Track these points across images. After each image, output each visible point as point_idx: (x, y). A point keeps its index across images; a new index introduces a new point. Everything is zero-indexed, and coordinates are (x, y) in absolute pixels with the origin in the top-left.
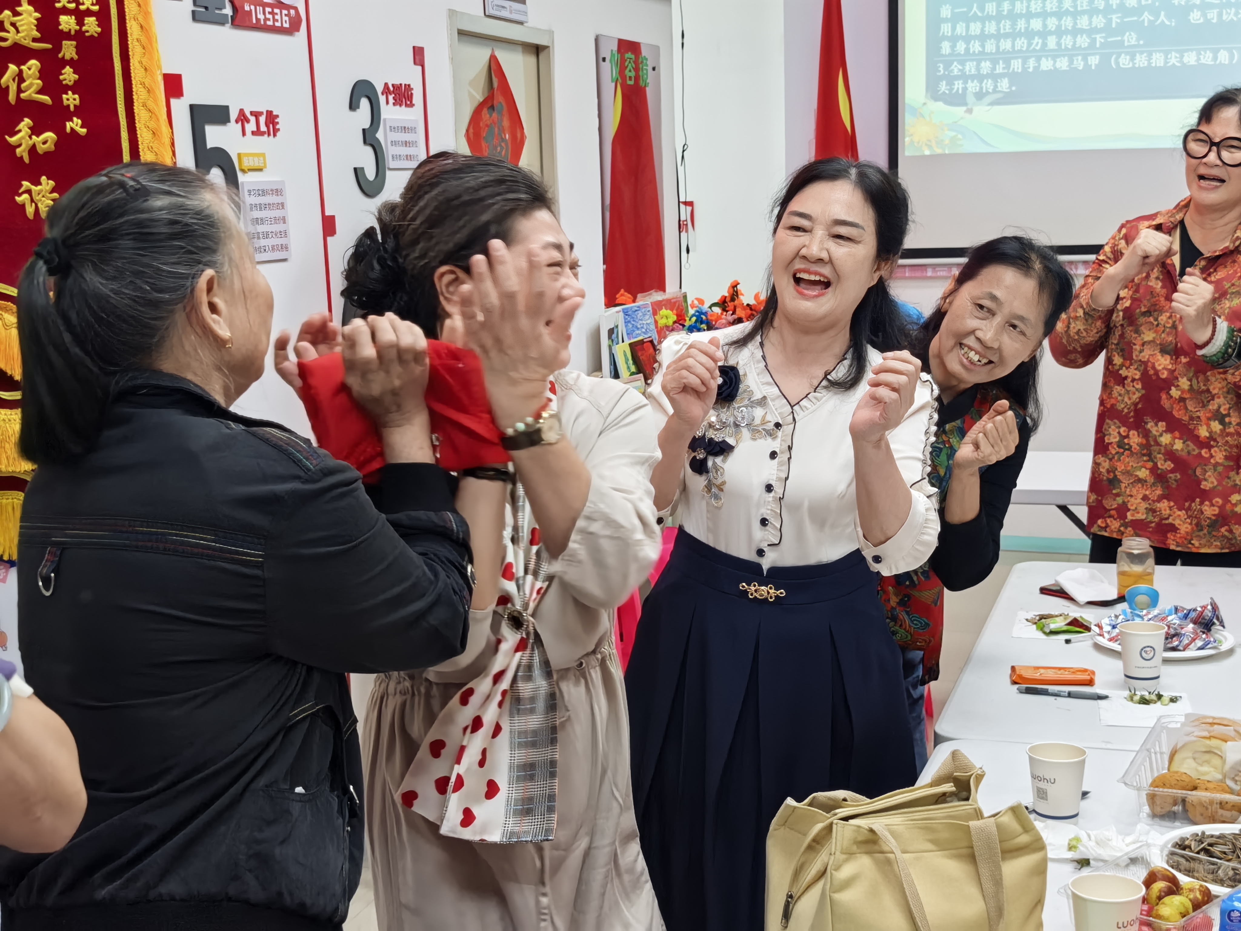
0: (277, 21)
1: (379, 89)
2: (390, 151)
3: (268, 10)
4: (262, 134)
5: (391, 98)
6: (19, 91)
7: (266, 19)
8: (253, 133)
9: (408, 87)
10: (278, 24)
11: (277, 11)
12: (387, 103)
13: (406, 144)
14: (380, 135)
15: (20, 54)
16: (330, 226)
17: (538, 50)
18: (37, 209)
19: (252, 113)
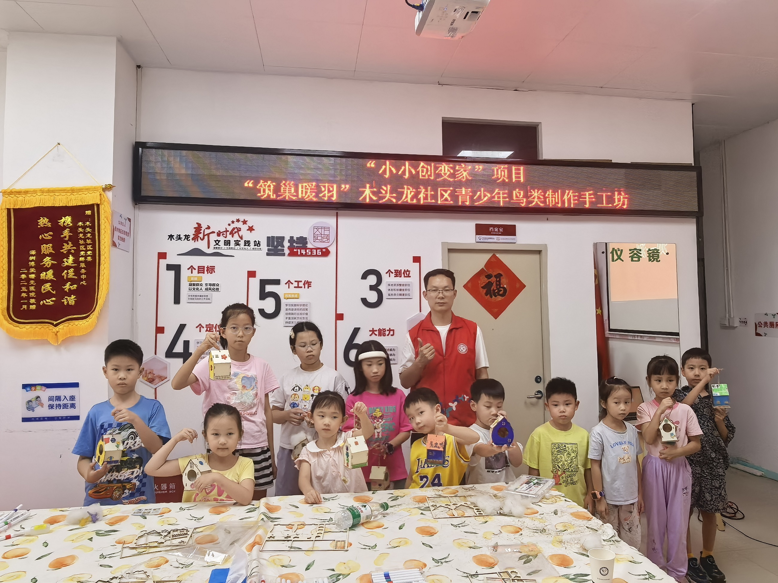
0: (314, 253)
1: (384, 272)
2: (387, 293)
3: (308, 250)
4: (301, 287)
5: (393, 275)
6: (67, 276)
7: (306, 253)
8: (295, 287)
9: (406, 271)
10: (315, 254)
11: (313, 250)
12: (389, 276)
13: (401, 290)
14: (381, 287)
15: (68, 268)
16: (340, 317)
17: (539, 252)
18: (68, 303)
19: (295, 281)
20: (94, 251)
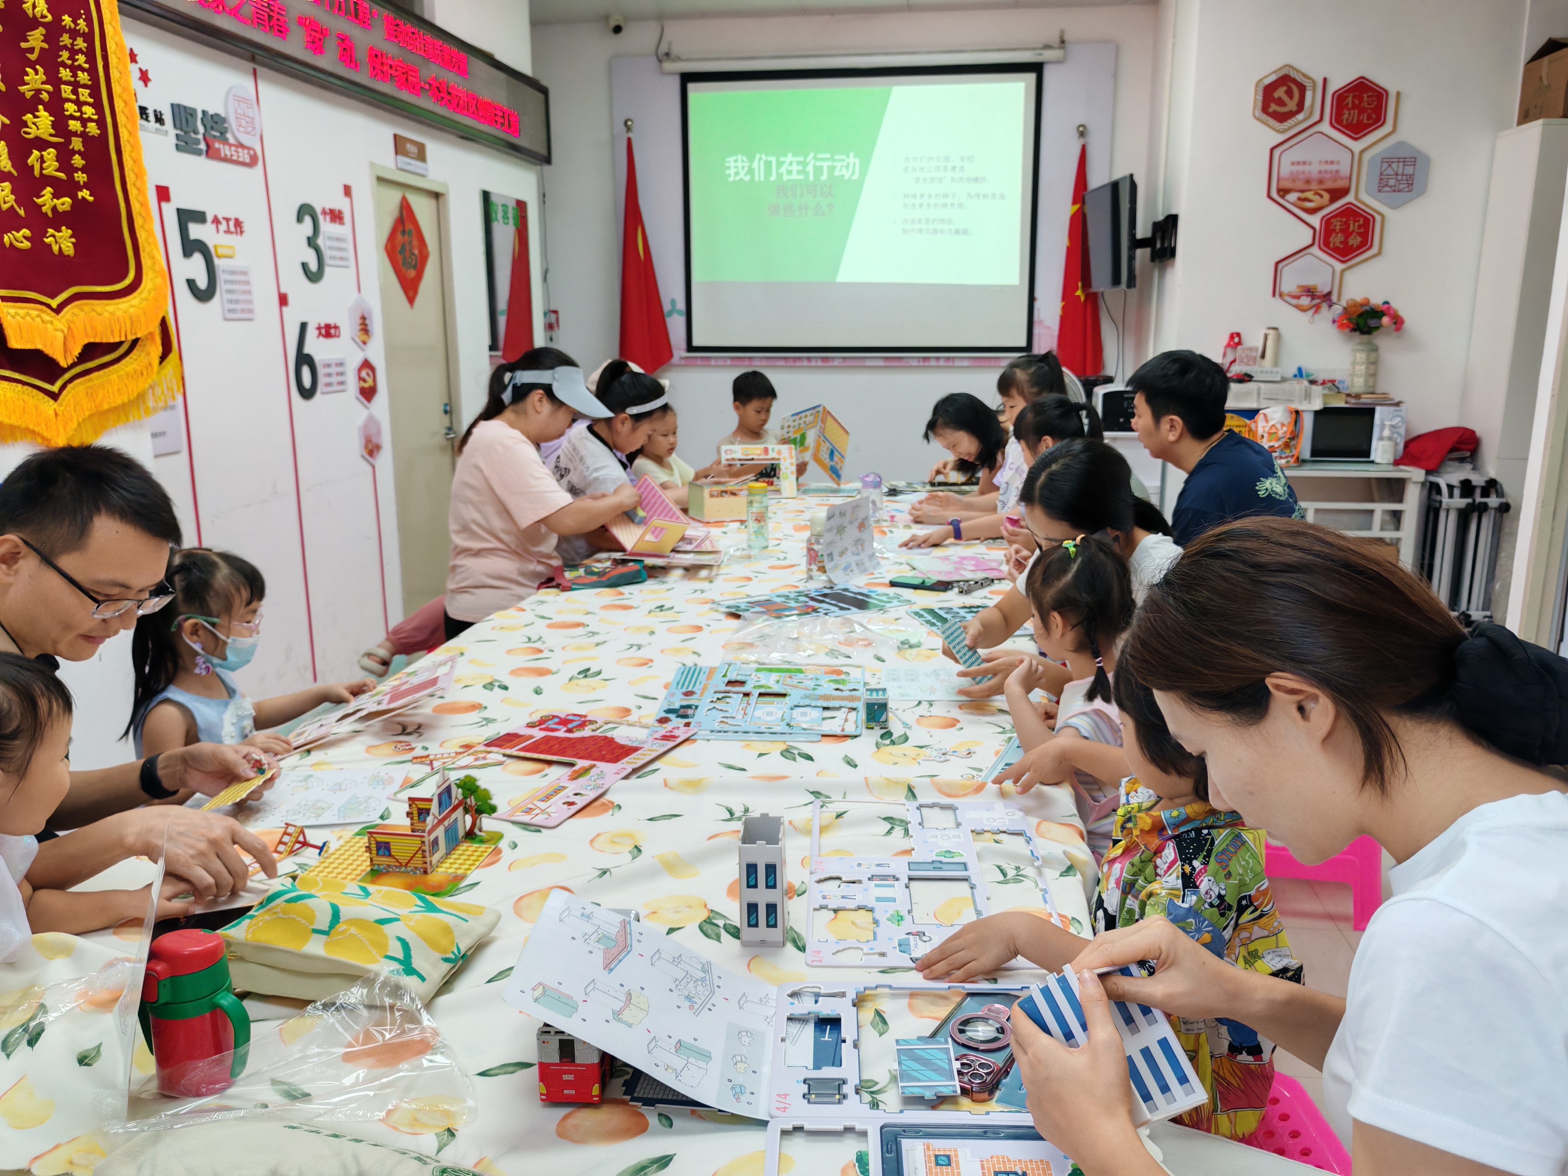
0: (241, 157)
1: (319, 210)
2: (327, 253)
3: (233, 148)
4: (232, 233)
5: (328, 218)
6: (42, 168)
8: (225, 232)
9: (340, 212)
10: (241, 159)
11: (240, 150)
12: (325, 220)
13: (339, 249)
14: (320, 241)
15: (41, 144)
16: (283, 300)
17: (437, 196)
18: (60, 248)
19: (224, 218)
20: (97, 105)
